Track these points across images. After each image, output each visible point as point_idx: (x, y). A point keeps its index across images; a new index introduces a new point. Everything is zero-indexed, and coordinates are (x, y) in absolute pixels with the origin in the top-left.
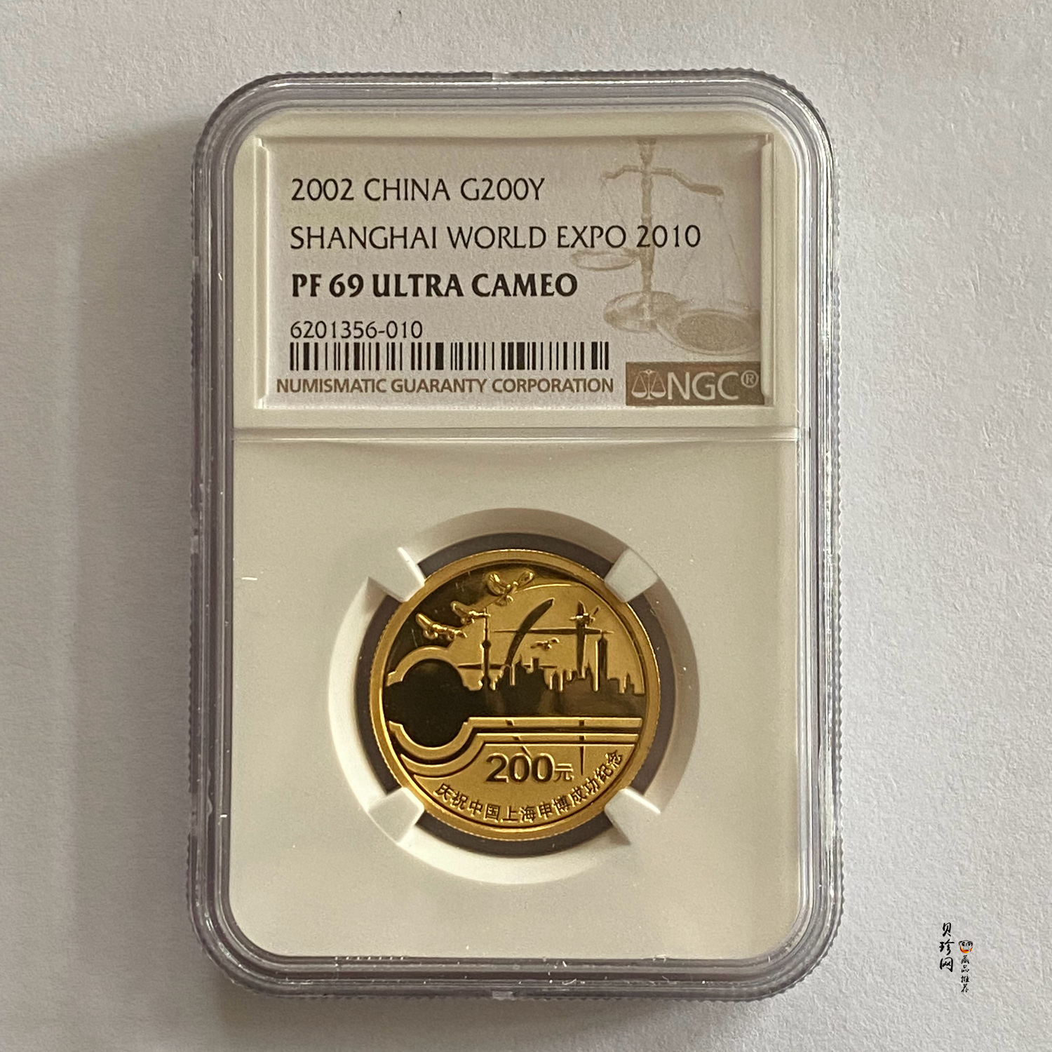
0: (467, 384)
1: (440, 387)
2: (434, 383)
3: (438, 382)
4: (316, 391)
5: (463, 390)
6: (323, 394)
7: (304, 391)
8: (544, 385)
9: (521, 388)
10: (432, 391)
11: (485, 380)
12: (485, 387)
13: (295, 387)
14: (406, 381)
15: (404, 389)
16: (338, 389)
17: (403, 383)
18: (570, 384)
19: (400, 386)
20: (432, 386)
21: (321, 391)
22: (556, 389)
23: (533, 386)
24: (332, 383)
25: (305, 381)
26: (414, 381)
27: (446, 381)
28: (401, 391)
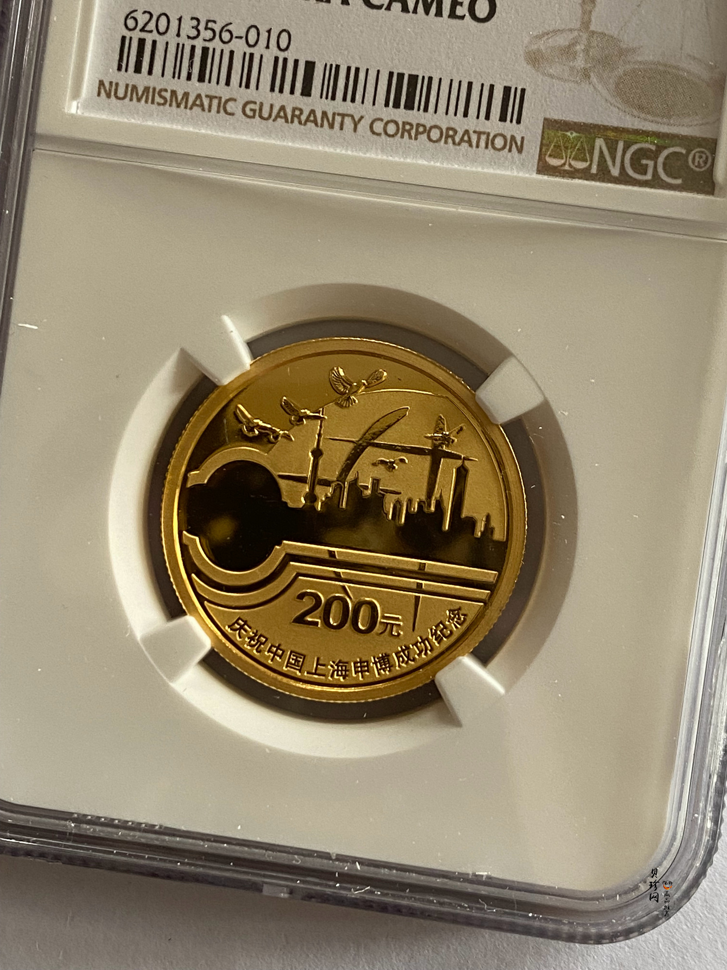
0: (338, 119)
1: (303, 118)
2: (297, 113)
3: (301, 113)
4: (146, 102)
5: (331, 126)
6: (154, 106)
7: (131, 100)
8: (435, 134)
9: (406, 134)
10: (292, 122)
11: (362, 117)
12: (360, 127)
13: (121, 93)
14: (261, 104)
15: (257, 114)
16: (174, 103)
17: (257, 107)
18: (469, 138)
19: (254, 111)
20: (293, 116)
21: (153, 102)
22: (450, 140)
23: (422, 133)
24: (168, 95)
25: (135, 88)
26: (272, 106)
27: (313, 112)
28: (254, 117)
